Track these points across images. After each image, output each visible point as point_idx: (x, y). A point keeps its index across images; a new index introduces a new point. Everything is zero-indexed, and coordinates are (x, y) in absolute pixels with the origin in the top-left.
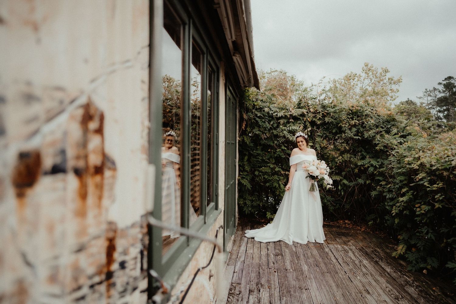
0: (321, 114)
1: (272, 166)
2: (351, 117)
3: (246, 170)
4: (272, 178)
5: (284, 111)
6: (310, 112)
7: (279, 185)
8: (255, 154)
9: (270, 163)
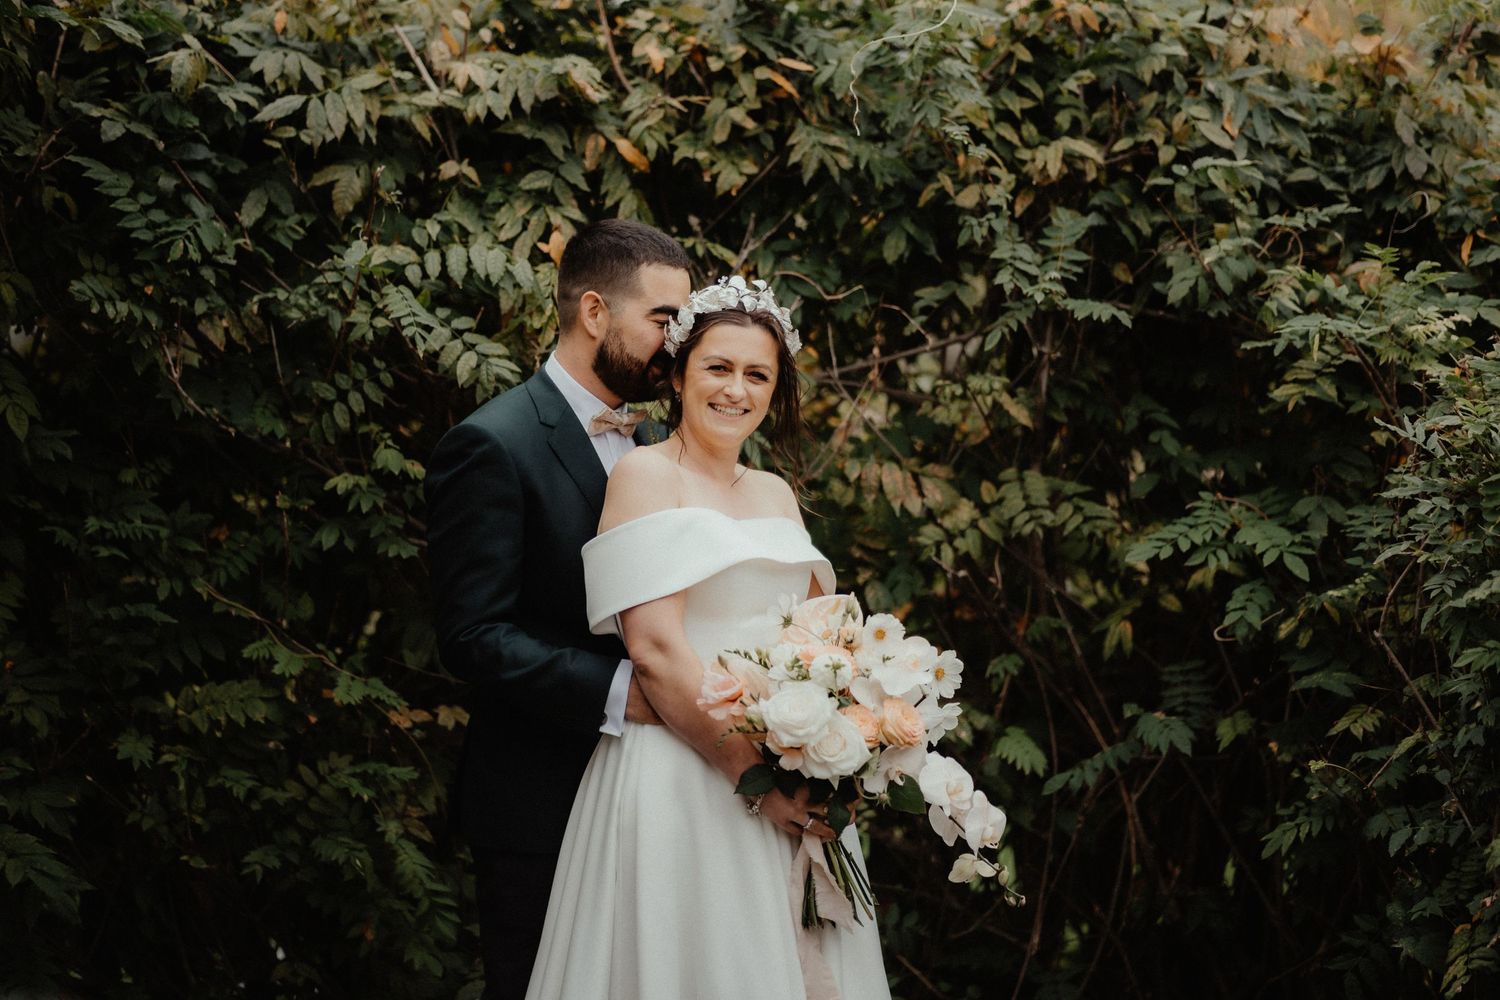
0: (746, 85)
1: (288, 662)
2: (1028, 104)
3: (17, 719)
4: (293, 790)
5: (369, 78)
6: (642, 70)
7: (384, 856)
8: (104, 552)
9: (263, 634)
